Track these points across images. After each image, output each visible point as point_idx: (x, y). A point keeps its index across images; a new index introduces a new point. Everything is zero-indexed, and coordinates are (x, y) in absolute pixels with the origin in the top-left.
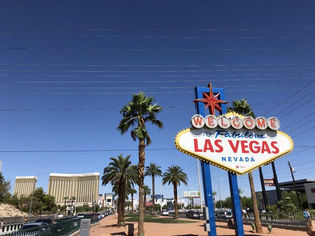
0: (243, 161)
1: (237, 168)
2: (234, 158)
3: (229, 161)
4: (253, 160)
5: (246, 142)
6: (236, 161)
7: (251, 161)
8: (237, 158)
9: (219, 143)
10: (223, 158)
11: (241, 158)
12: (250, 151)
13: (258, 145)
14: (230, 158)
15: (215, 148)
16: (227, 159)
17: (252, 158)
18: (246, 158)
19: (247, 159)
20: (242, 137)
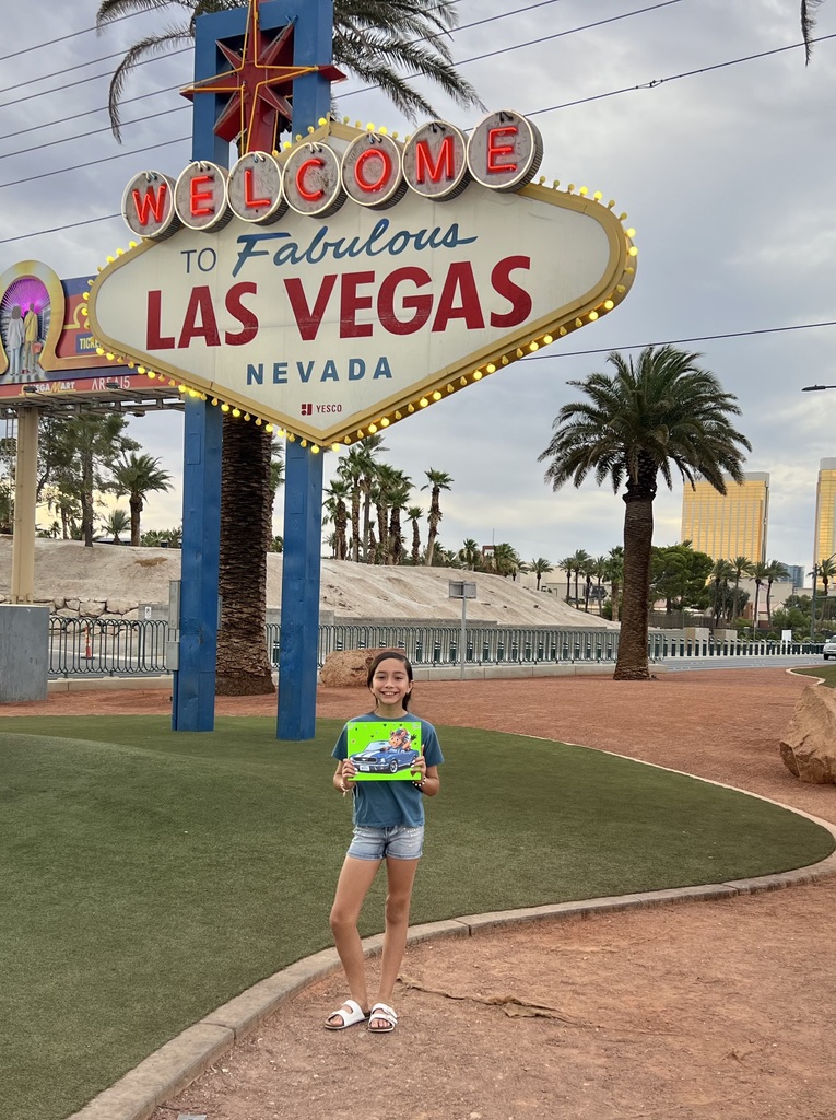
0: (336, 378)
1: (303, 413)
2: (300, 365)
3: (276, 381)
4: (383, 369)
5: (368, 277)
6: (305, 379)
7: (376, 376)
8: (311, 363)
9: (246, 300)
10: (251, 369)
11: (330, 364)
12: (378, 328)
13: (424, 290)
14: (280, 369)
15: (227, 323)
16: (268, 374)
17: (383, 361)
18: (352, 362)
19: (357, 371)
20: (352, 254)
